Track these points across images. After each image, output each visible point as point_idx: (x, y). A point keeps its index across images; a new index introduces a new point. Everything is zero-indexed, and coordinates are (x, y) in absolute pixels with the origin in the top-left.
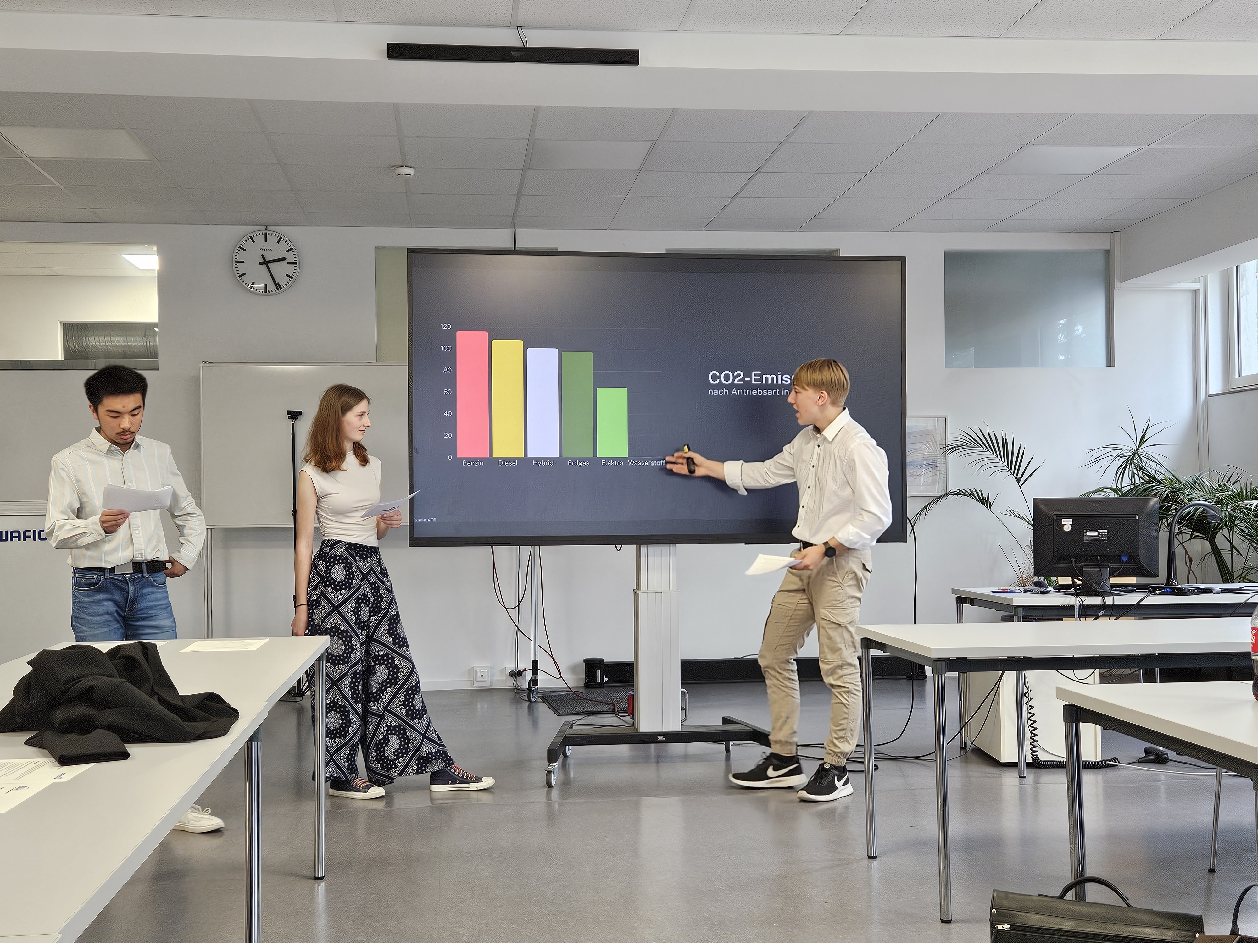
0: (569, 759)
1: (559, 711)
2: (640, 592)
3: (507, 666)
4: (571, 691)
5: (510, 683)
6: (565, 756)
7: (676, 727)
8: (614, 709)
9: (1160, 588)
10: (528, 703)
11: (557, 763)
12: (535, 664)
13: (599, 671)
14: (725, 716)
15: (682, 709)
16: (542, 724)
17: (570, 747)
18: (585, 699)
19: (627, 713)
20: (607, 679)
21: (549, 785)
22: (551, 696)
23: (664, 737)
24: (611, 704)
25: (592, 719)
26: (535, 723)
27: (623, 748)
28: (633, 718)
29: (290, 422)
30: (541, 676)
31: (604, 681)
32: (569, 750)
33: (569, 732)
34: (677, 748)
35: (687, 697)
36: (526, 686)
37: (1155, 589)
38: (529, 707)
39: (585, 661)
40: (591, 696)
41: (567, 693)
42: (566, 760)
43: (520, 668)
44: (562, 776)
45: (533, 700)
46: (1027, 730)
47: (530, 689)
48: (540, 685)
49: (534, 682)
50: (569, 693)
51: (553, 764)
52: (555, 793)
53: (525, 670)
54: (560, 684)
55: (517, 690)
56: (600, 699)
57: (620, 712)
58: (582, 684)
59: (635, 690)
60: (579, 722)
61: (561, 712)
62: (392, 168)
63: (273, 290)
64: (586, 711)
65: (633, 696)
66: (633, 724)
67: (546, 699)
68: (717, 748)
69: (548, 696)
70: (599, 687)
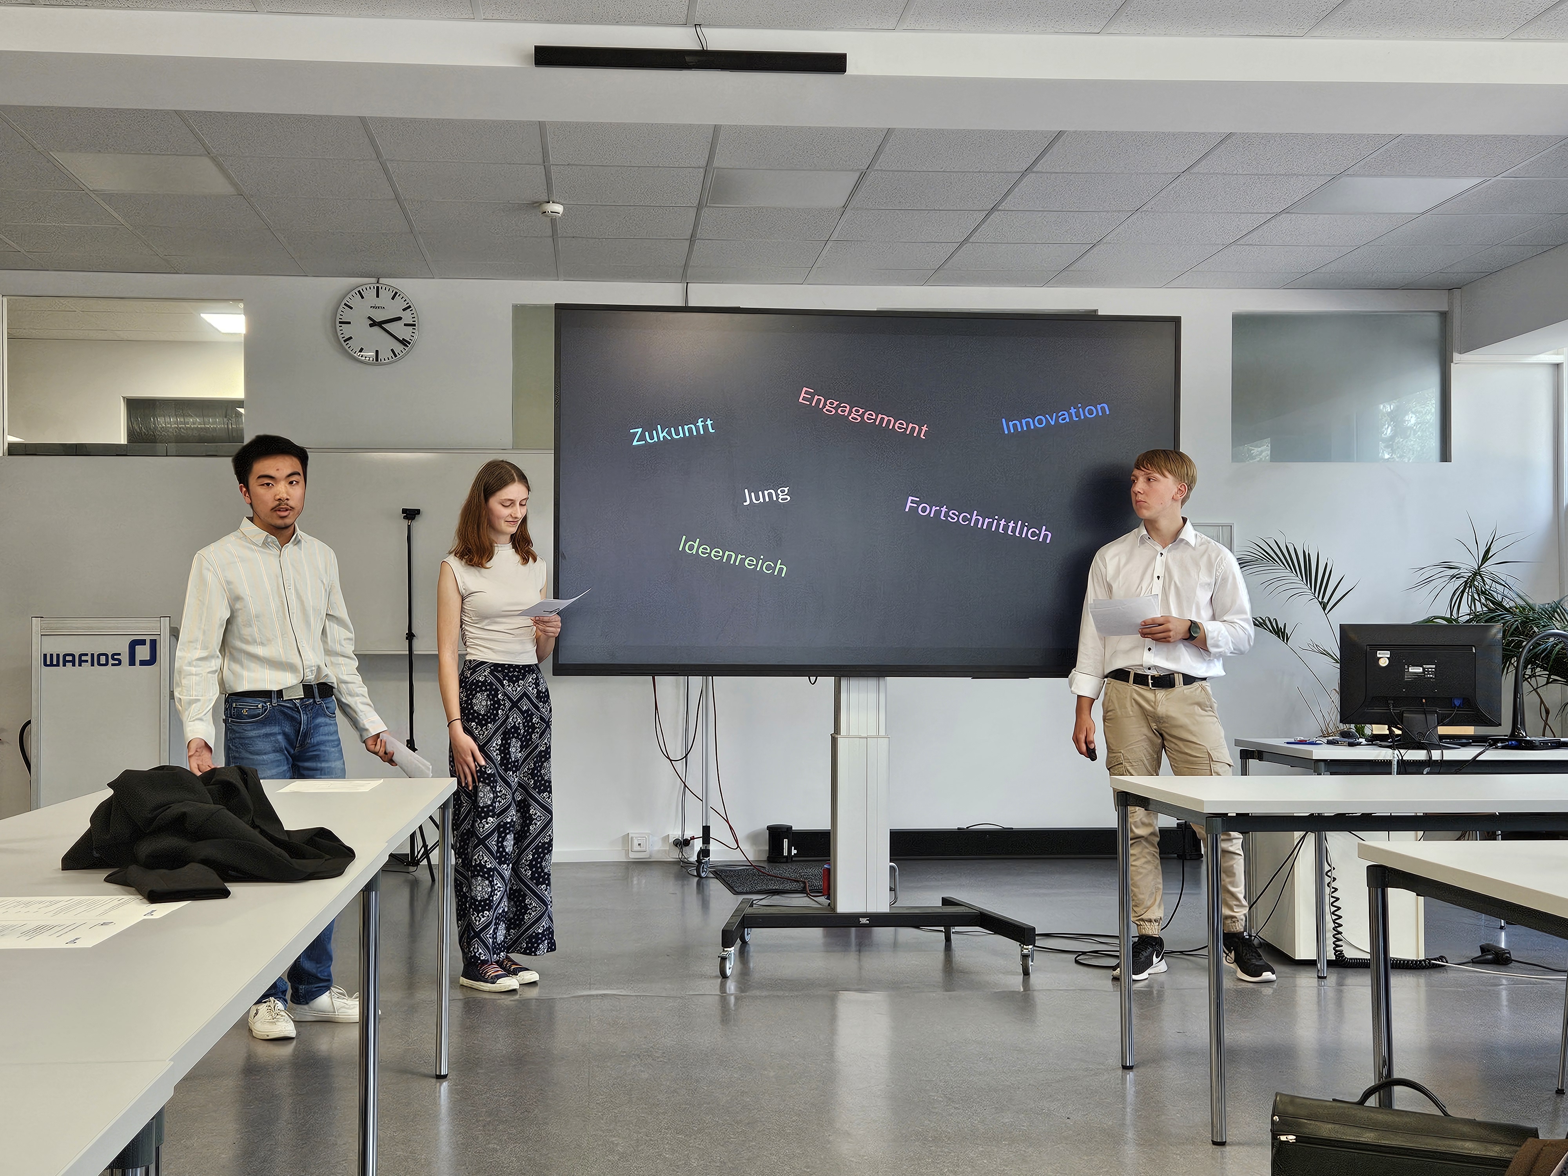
0: (747, 946)
1: (736, 889)
2: (839, 736)
3: (670, 833)
4: (752, 865)
5: (674, 855)
6: (744, 943)
7: (883, 907)
8: (805, 887)
9: (1502, 741)
10: (696, 879)
11: (733, 948)
12: (706, 830)
13: (786, 841)
14: (944, 896)
15: (891, 890)
16: (714, 904)
17: (749, 929)
18: (768, 875)
19: (821, 892)
20: (795, 852)
21: (724, 975)
22: (726, 871)
23: (867, 920)
24: (800, 881)
25: (776, 900)
26: (705, 904)
27: (816, 934)
28: (828, 898)
29: (405, 523)
30: (713, 846)
31: (793, 854)
32: (747, 933)
33: (749, 910)
34: (883, 934)
35: (897, 873)
36: (694, 858)
37: (1496, 741)
38: (698, 883)
39: (769, 828)
40: (774, 872)
41: (745, 867)
42: (745, 947)
43: (687, 836)
44: (739, 966)
45: (703, 875)
46: (1329, 918)
47: (699, 861)
48: (713, 857)
49: (705, 853)
50: (748, 868)
51: (728, 949)
52: (731, 986)
53: (693, 838)
54: (736, 857)
55: (683, 864)
56: (787, 875)
57: (812, 891)
58: (764, 857)
59: (832, 861)
60: (761, 903)
61: (740, 890)
62: (536, 205)
63: (386, 359)
64: (769, 890)
65: (829, 870)
66: (829, 905)
67: (719, 875)
68: (934, 937)
69: (722, 871)
70: (787, 862)
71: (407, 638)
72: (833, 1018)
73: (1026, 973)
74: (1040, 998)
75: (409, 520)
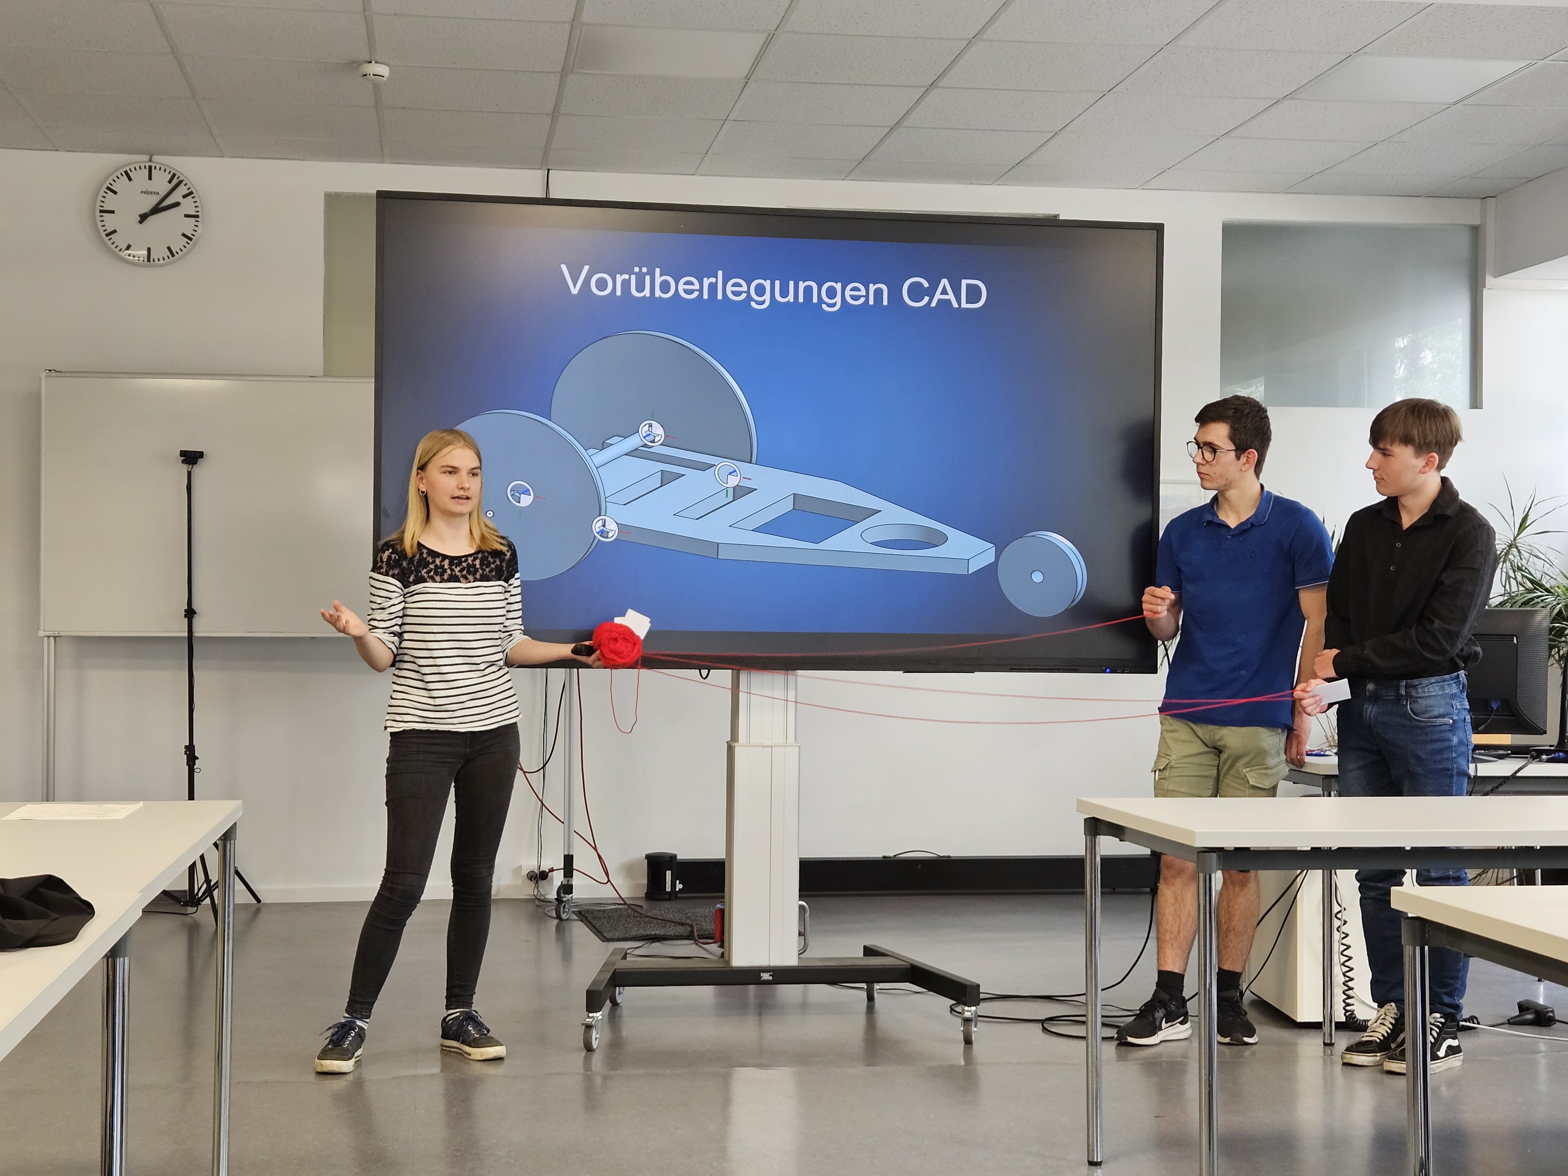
0: (619, 1008)
1: (605, 934)
2: (736, 744)
3: (523, 864)
4: (625, 904)
5: (528, 890)
6: (615, 1004)
7: (790, 959)
8: (692, 932)
9: (1547, 752)
10: (556, 922)
11: (601, 1013)
12: (569, 860)
13: (669, 874)
14: (867, 944)
15: (800, 934)
16: (578, 955)
17: (622, 988)
18: (647, 917)
19: (713, 938)
20: (681, 886)
21: (589, 1048)
22: (592, 912)
23: (770, 975)
24: (687, 924)
25: (657, 948)
26: (567, 955)
27: (706, 993)
28: (722, 946)
29: (185, 468)
30: (577, 880)
31: (677, 889)
32: (620, 993)
33: (621, 965)
34: (790, 992)
35: (807, 915)
36: (553, 895)
37: (1540, 753)
38: (558, 927)
39: (648, 857)
40: (656, 912)
41: (617, 906)
42: (616, 1009)
43: (545, 867)
44: (608, 1034)
45: (564, 916)
46: (1338, 970)
47: (559, 900)
48: (576, 894)
49: (567, 888)
50: (621, 907)
51: (595, 1015)
52: (597, 1060)
53: (552, 870)
54: (606, 893)
55: (539, 902)
56: (670, 916)
57: (701, 937)
58: (642, 893)
59: (726, 900)
60: (637, 952)
61: (609, 935)
62: (354, 65)
63: (161, 259)
64: (647, 935)
65: (722, 912)
66: (723, 955)
67: (584, 916)
68: (855, 995)
69: (588, 911)
70: (669, 899)
71: (185, 616)
72: (726, 1102)
73: (968, 1041)
74: (985, 1073)
75: (190, 464)
